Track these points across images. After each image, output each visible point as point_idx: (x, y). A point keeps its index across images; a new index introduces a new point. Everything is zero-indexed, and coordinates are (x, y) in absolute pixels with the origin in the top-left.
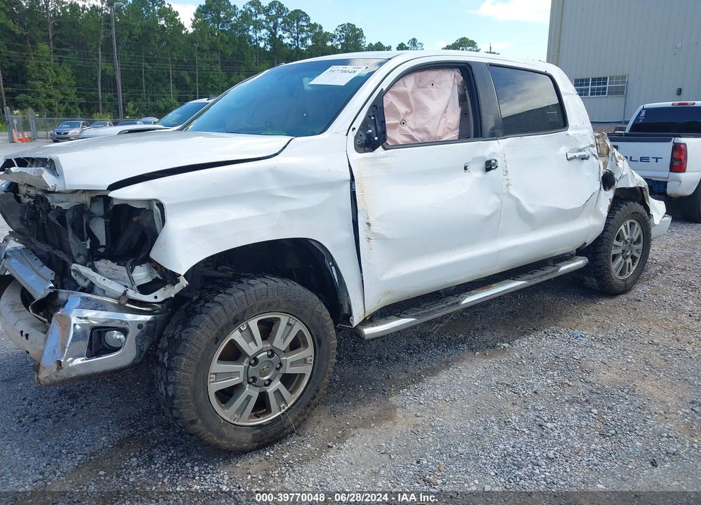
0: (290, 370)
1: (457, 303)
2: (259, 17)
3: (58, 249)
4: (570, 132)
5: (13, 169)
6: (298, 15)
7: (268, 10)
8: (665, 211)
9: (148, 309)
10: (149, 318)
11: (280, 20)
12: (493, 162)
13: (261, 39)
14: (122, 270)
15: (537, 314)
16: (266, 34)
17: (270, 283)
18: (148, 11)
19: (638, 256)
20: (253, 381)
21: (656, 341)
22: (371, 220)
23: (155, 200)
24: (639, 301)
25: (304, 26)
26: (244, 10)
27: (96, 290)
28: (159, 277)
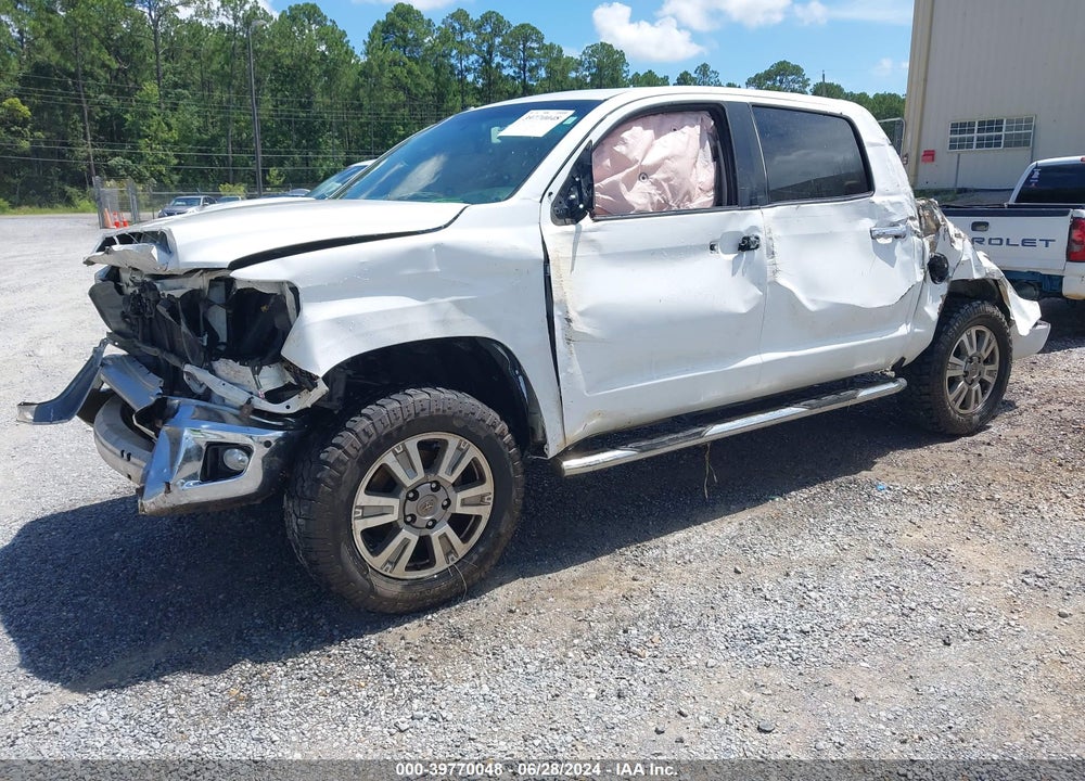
0: (460, 510)
1: (699, 433)
2: (465, 36)
3: (168, 352)
4: (876, 198)
5: (115, 248)
6: (526, 33)
7: (480, 27)
8: (1039, 316)
9: (280, 424)
10: (279, 434)
11: (498, 40)
12: (752, 239)
13: (468, 70)
14: (245, 372)
15: (832, 460)
16: (477, 61)
17: (434, 392)
18: (301, 32)
19: (991, 380)
20: (411, 521)
21: (997, 496)
22: (573, 315)
23: (288, 282)
24: (989, 444)
25: (534, 49)
26: (443, 26)
27: (214, 398)
28: (293, 381)
